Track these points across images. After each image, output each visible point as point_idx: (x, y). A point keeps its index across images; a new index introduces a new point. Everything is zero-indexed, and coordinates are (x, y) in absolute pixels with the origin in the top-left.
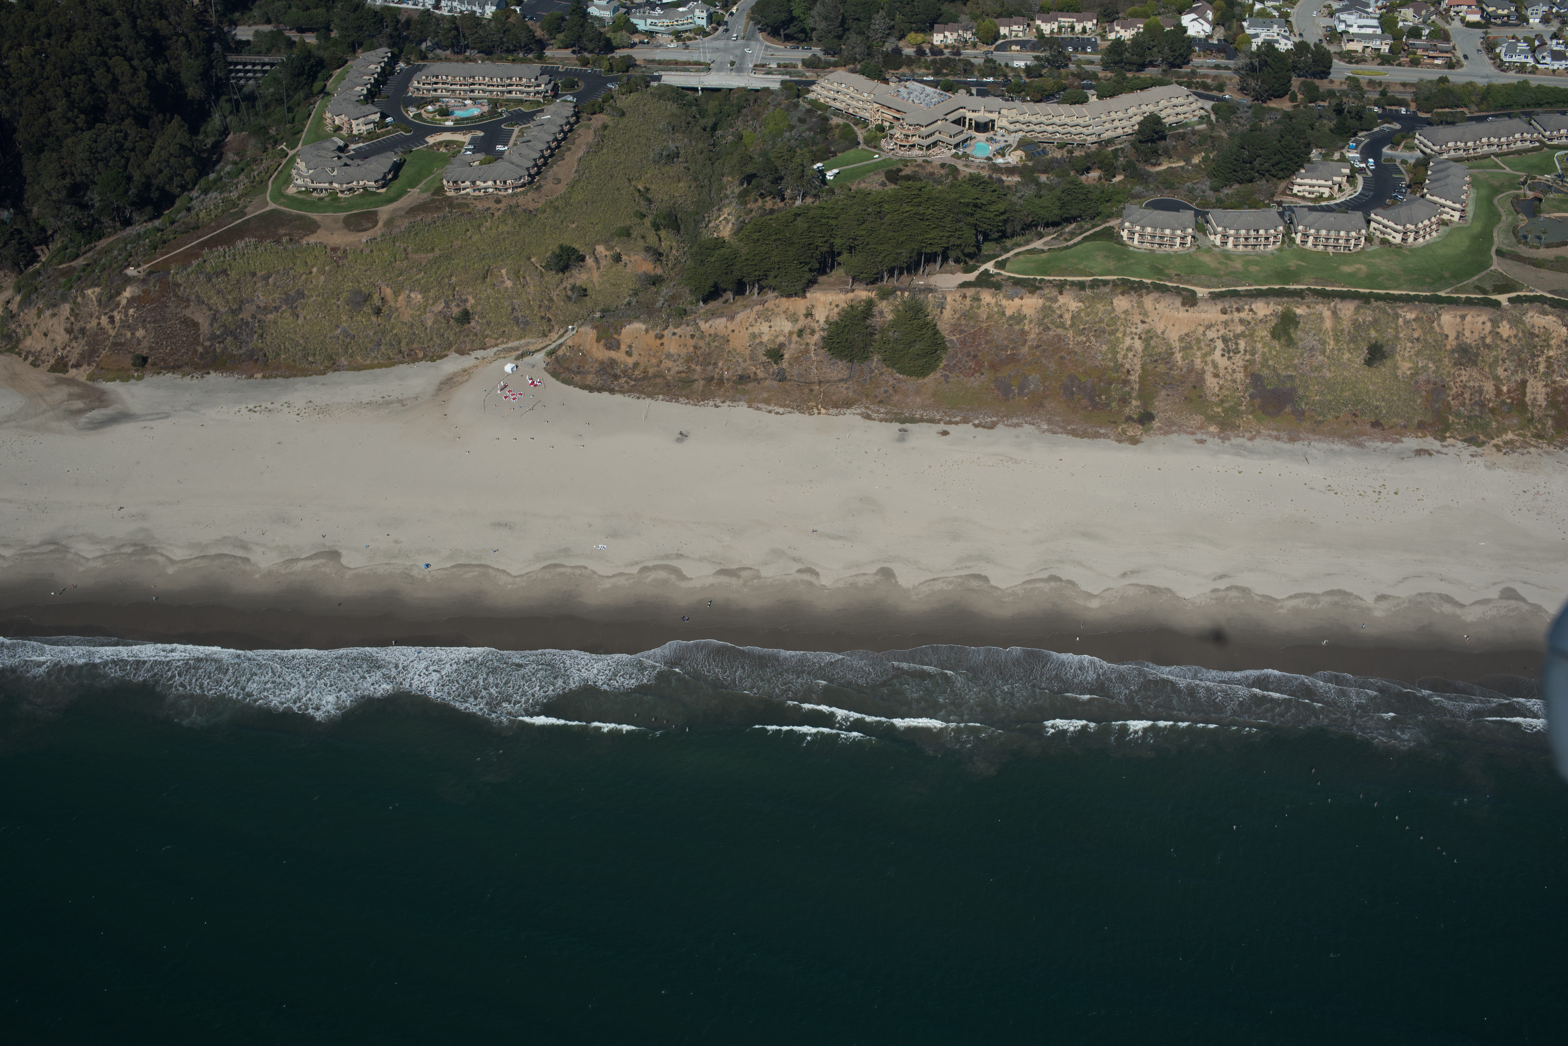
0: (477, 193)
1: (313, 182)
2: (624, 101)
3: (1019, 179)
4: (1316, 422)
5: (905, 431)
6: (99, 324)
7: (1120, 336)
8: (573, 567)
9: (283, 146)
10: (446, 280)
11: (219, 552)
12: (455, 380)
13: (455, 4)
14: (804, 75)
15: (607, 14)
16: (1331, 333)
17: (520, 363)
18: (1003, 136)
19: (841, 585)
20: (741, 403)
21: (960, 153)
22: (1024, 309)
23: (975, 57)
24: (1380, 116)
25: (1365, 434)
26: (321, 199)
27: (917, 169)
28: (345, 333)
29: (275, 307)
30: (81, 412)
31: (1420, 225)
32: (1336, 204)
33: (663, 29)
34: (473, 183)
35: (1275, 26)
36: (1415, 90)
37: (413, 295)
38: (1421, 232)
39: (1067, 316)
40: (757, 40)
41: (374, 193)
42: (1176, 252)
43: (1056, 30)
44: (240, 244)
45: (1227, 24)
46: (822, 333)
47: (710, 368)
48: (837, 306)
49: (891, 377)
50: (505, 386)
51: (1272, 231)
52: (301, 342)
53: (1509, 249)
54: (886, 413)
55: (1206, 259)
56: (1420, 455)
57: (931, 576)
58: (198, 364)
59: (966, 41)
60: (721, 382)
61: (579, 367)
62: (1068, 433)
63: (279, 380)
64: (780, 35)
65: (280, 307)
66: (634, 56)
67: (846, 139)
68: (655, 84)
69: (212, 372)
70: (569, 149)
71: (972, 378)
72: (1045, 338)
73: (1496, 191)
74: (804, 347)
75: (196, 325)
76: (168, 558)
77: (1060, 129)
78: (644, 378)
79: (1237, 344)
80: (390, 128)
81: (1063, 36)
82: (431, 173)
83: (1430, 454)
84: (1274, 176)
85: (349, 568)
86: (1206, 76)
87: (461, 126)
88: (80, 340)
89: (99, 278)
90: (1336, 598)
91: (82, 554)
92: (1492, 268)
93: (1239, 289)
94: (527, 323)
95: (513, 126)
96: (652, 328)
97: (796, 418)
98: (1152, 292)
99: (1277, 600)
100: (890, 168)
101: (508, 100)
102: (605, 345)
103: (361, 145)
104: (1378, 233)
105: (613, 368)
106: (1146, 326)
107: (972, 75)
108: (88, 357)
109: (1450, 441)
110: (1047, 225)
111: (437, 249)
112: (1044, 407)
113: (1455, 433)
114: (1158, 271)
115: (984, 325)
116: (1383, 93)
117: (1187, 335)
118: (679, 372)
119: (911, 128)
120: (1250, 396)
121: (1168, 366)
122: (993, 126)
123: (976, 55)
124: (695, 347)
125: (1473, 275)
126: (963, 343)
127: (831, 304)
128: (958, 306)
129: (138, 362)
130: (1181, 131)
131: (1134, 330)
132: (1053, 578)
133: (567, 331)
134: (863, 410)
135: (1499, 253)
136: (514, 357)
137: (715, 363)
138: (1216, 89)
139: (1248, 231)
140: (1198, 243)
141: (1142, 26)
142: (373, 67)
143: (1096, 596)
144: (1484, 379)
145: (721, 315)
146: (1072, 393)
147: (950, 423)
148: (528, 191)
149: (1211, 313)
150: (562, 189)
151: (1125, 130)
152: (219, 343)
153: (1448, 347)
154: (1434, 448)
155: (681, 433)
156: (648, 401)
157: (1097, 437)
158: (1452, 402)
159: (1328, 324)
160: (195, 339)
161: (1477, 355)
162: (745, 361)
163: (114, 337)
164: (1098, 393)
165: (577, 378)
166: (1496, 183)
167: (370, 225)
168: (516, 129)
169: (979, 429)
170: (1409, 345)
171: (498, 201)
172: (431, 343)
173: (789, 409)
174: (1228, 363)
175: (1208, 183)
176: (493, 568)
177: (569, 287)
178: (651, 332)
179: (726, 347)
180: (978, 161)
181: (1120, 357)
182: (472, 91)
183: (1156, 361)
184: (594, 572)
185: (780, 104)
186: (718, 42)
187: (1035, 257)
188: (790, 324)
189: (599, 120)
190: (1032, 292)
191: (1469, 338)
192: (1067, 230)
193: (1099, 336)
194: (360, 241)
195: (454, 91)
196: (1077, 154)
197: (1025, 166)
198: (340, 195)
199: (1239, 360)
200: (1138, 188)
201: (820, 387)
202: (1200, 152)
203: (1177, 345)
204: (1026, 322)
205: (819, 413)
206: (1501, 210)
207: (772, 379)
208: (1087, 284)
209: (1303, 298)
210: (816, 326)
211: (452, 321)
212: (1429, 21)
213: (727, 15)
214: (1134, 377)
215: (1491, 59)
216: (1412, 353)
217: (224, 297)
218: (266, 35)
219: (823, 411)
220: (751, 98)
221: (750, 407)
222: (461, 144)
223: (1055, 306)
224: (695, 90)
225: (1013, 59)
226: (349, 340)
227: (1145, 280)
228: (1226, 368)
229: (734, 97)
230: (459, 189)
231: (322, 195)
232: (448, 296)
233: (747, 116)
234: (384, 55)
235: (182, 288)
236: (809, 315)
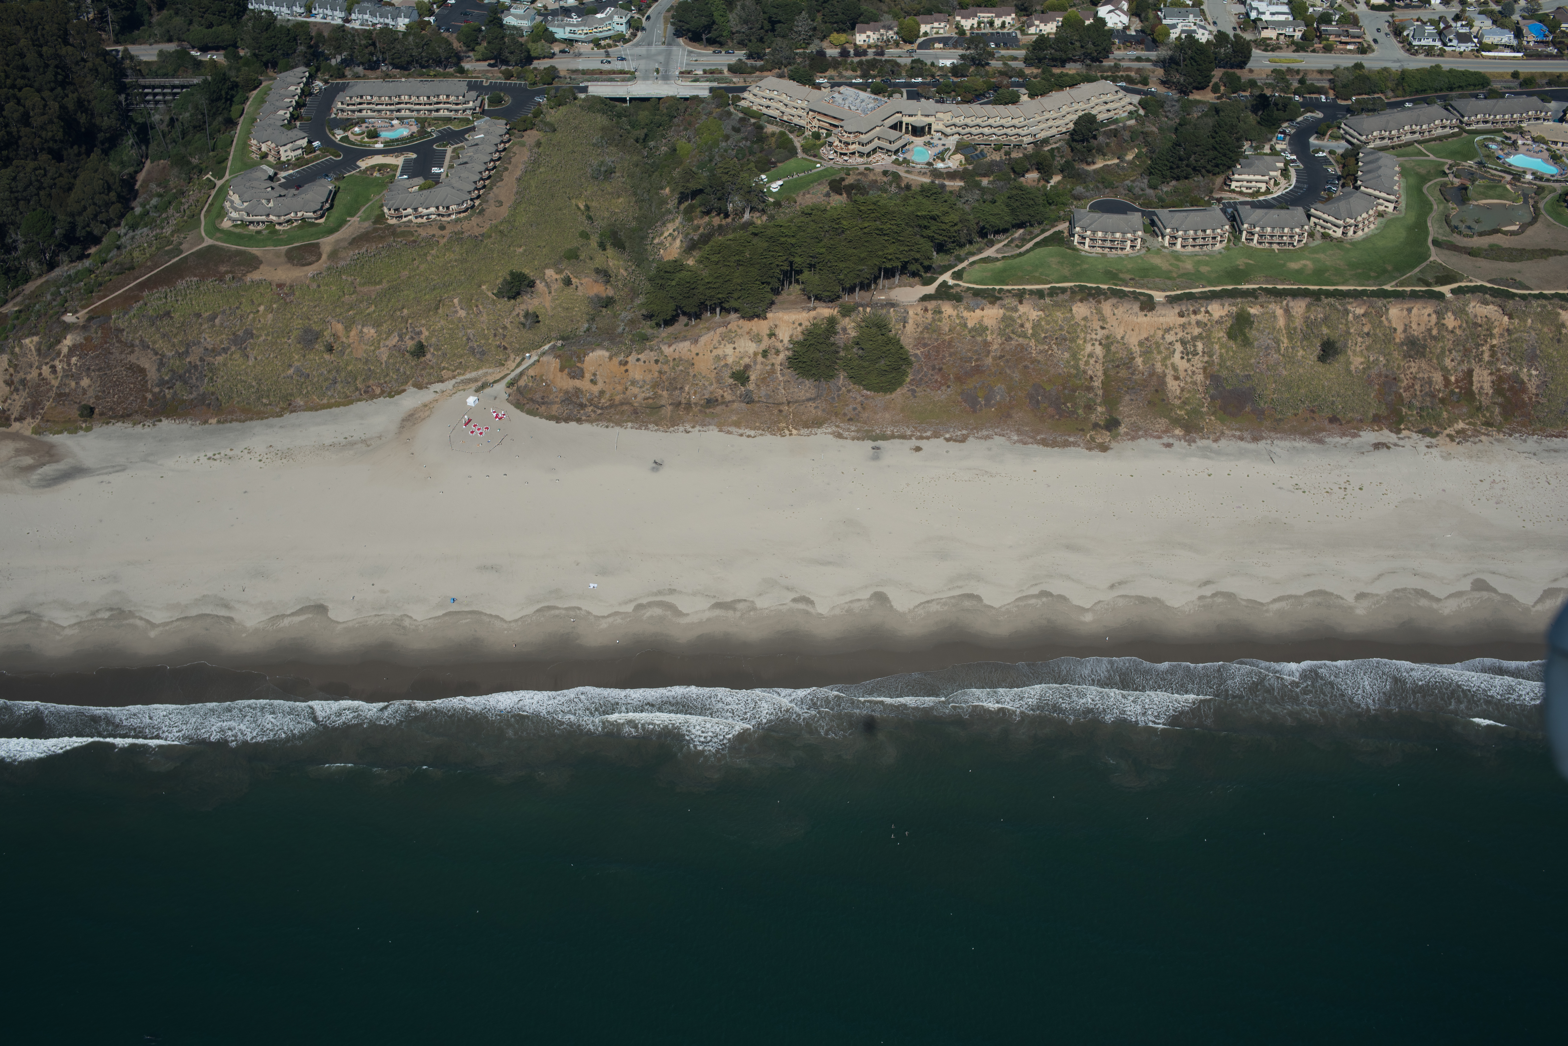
0: (419, 220)
1: (248, 215)
2: (553, 115)
3: (962, 184)
4: (1276, 420)
5: (878, 448)
6: (40, 374)
7: (1081, 342)
8: (566, 609)
9: (209, 176)
10: (398, 313)
11: (200, 612)
12: (417, 416)
13: (366, 17)
14: (731, 81)
15: (525, 24)
16: (1284, 332)
17: (481, 394)
18: (940, 139)
19: (837, 612)
20: (711, 427)
21: (901, 159)
22: (985, 320)
23: (900, 57)
24: (1302, 105)
25: (1324, 430)
26: (259, 232)
27: (859, 177)
28: (298, 371)
29: (224, 349)
30: (30, 468)
31: (1359, 219)
32: (1273, 198)
33: (583, 36)
34: (416, 209)
35: (1191, 16)
36: (1331, 77)
37: (365, 330)
38: (1361, 225)
39: (1028, 325)
40: (679, 45)
41: (313, 225)
42: (1127, 255)
43: (975, 26)
44: (181, 284)
45: (1143, 15)
46: (787, 353)
47: (677, 392)
48: (800, 325)
49: (858, 394)
50: (470, 421)
51: (1219, 231)
52: (254, 384)
53: (1445, 238)
54: (857, 431)
55: (1157, 261)
56: (1378, 448)
57: (925, 599)
58: (148, 412)
59: (889, 41)
60: (689, 406)
61: (543, 398)
62: (1038, 443)
63: (235, 424)
64: (702, 39)
65: (229, 348)
66: (557, 66)
67: (784, 148)
68: (582, 96)
69: (163, 419)
70: (506, 169)
71: (939, 392)
72: (1008, 348)
73: (1423, 179)
74: (769, 368)
75: (142, 371)
76: (148, 621)
77: (996, 131)
78: (611, 406)
79: (1195, 346)
80: (318, 152)
81: (983, 31)
82: (368, 200)
83: (1388, 448)
84: (1208, 172)
85: (338, 623)
86: (1129, 69)
87: (392, 148)
88: (21, 392)
89: (36, 327)
90: (1318, 599)
91: (56, 622)
92: (1431, 259)
93: (1194, 291)
94: (483, 353)
95: (445, 146)
96: (616, 354)
97: (768, 440)
98: (1109, 298)
99: (1262, 604)
100: (833, 177)
101: (436, 119)
102: (569, 374)
103: (291, 172)
104: (1318, 228)
105: (578, 397)
106: (1105, 332)
107: (899, 76)
108: (31, 409)
109: (1405, 433)
110: (997, 232)
111: (384, 281)
112: (1011, 417)
113: (1409, 425)
114: (1112, 276)
115: (947, 338)
116: (1302, 81)
117: (1147, 339)
118: (646, 399)
119: (851, 136)
120: (1211, 397)
121: (1130, 371)
122: (930, 128)
123: (901, 55)
124: (660, 372)
125: (1414, 267)
126: (928, 356)
127: (794, 323)
128: (919, 319)
129: (85, 412)
130: (1113, 127)
131: (1094, 336)
132: (1044, 594)
133: (523, 359)
134: (834, 429)
135: (1435, 243)
136: (474, 388)
137: (681, 388)
138: (1140, 82)
139: (1196, 231)
140: (1147, 244)
141: (1061, 19)
142: (292, 88)
143: (1088, 610)
144: (1432, 370)
145: (685, 339)
146: (1038, 402)
147: (921, 438)
148: (471, 216)
149: (1169, 317)
150: (504, 211)
151: (1059, 129)
152: (169, 388)
153: (1397, 340)
154: (1391, 441)
155: (655, 462)
156: (617, 429)
157: (1067, 446)
158: (1404, 394)
159: (1281, 322)
160: (143, 386)
161: (1424, 347)
162: (711, 384)
163: (58, 387)
164: (1062, 401)
165: (543, 408)
166: (1423, 171)
167: (314, 258)
168: (449, 150)
169: (951, 443)
170: (1360, 339)
171: (442, 228)
172: (387, 379)
173: (760, 432)
174: (1188, 365)
175: (1146, 181)
176: (486, 614)
177: (522, 313)
178: (614, 359)
179: (691, 370)
180: (919, 166)
181: (1082, 364)
182: (399, 110)
183: (1118, 366)
184: (589, 613)
185: (710, 113)
186: (639, 48)
187: (990, 266)
188: (754, 345)
189: (532, 136)
190: (993, 303)
191: (1417, 331)
192: (1017, 235)
193: (1060, 344)
194: (306, 276)
195: (379, 111)
196: (1014, 155)
197: (965, 169)
198: (277, 227)
199: (1198, 362)
200: (1079, 189)
201: (789, 407)
202: (1132, 148)
203: (1136, 349)
204: (988, 332)
205: (791, 435)
206: (1431, 198)
207: (740, 402)
208: (1046, 292)
209: (1256, 298)
210: (779, 346)
211: (407, 355)
212: (1336, 5)
213: (644, 20)
214: (1097, 383)
215: (1399, 42)
216: (1363, 347)
217: (169, 341)
218: (171, 54)
219: (794, 432)
220: (682, 107)
221: (721, 431)
222: (394, 168)
223: (1015, 315)
224: (623, 100)
225: (938, 58)
226: (303, 380)
227: (1102, 286)
228: (1186, 371)
229: (663, 107)
230: (401, 217)
231: (259, 228)
232: (401, 330)
233: (679, 126)
234: (302, 75)
235: (125, 333)
236: (772, 335)
